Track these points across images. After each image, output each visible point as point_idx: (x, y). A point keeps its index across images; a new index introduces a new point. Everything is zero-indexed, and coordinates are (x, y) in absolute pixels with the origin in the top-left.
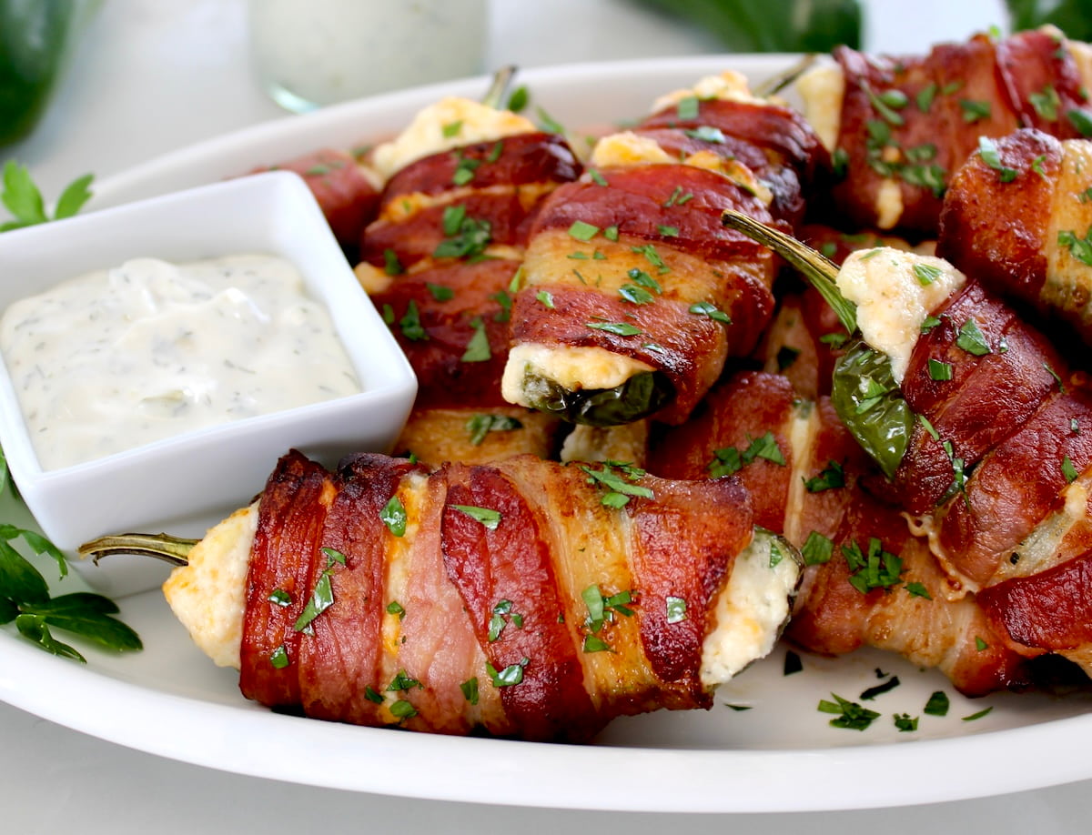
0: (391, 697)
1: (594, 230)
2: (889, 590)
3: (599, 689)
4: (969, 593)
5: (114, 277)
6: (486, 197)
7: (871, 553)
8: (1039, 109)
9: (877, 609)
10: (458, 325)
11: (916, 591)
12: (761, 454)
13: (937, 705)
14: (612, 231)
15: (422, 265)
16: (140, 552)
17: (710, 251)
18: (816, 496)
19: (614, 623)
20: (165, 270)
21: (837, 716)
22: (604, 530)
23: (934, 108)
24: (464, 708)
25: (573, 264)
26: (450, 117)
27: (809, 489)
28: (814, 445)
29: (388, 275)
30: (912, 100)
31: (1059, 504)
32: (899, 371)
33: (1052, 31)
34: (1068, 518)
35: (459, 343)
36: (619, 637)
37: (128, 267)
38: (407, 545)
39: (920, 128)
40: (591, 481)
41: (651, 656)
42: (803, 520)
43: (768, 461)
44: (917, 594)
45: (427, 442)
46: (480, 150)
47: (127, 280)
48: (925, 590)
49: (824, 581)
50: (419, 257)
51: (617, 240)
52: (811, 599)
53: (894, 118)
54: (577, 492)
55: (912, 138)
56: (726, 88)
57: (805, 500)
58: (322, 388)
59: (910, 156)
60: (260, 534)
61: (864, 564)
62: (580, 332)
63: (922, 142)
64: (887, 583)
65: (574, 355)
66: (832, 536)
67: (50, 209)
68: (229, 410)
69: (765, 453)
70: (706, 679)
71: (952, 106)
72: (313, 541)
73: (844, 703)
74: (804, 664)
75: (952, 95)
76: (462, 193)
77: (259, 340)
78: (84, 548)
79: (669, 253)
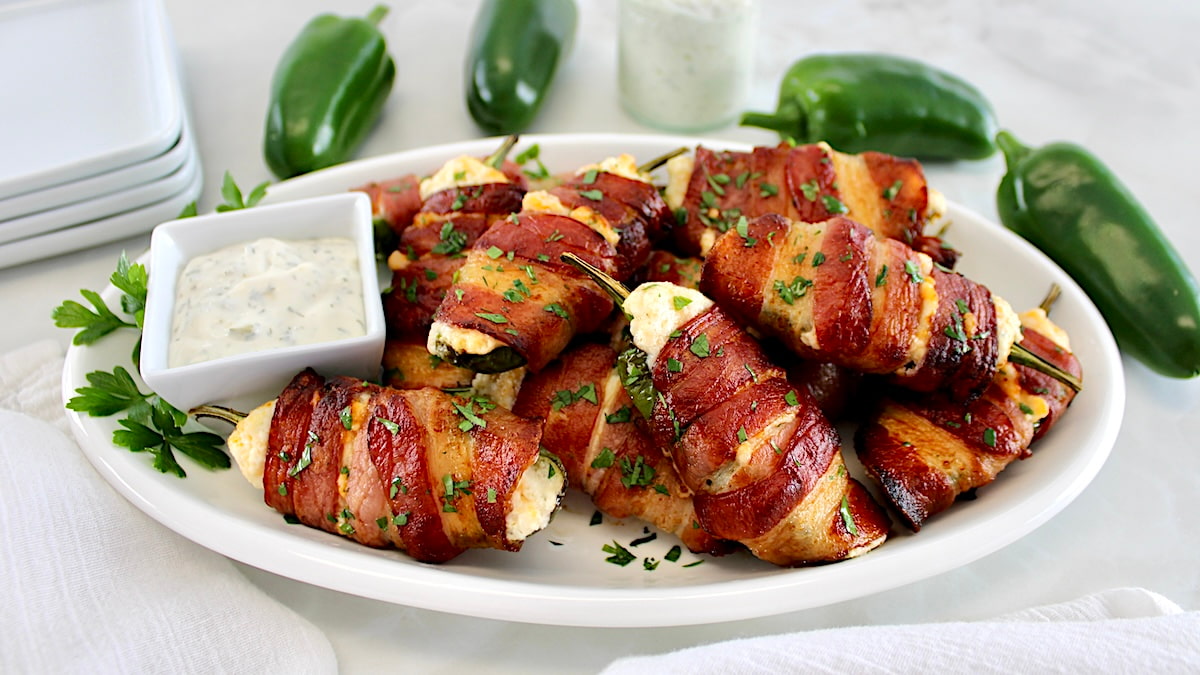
0: (341, 520)
1: (500, 252)
2: (644, 488)
3: (453, 532)
4: (691, 495)
5: (247, 249)
6: (467, 219)
7: (637, 464)
8: (806, 193)
9: (636, 498)
10: (436, 295)
11: (661, 490)
12: (584, 396)
13: (673, 555)
14: (511, 255)
15: (427, 256)
16: (219, 417)
17: (566, 271)
18: (612, 426)
19: (460, 498)
20: (278, 246)
21: (612, 555)
22: (459, 443)
23: (745, 186)
24: (380, 533)
25: (483, 273)
26: (460, 168)
27: (608, 421)
28: (618, 393)
29: (408, 259)
30: (733, 180)
31: (733, 456)
32: (651, 362)
33: (824, 146)
34: (738, 465)
35: (433, 307)
36: (463, 506)
37: (259, 244)
38: (355, 434)
39: (734, 198)
40: (456, 412)
41: (481, 520)
42: (601, 440)
43: (587, 401)
44: (661, 492)
45: (408, 363)
46: (470, 191)
47: (253, 251)
48: (666, 490)
49: (607, 477)
50: (426, 251)
51: (513, 261)
52: (599, 487)
53: (720, 190)
54: (447, 418)
55: (729, 204)
56: (616, 166)
57: (604, 427)
58: (340, 329)
59: (724, 214)
60: (275, 418)
61: (631, 470)
62: (469, 318)
63: (735, 207)
64: (643, 484)
65: (464, 333)
66: (615, 452)
67: (245, 199)
68: (281, 339)
69: (587, 396)
70: (510, 537)
71: (755, 186)
72: (303, 427)
73: (619, 547)
74: (604, 520)
75: (756, 179)
76: (455, 215)
77: (314, 296)
78: (192, 411)
79: (542, 271)
